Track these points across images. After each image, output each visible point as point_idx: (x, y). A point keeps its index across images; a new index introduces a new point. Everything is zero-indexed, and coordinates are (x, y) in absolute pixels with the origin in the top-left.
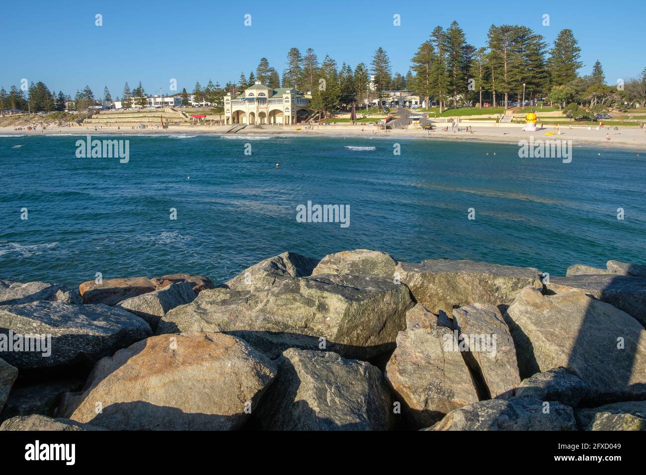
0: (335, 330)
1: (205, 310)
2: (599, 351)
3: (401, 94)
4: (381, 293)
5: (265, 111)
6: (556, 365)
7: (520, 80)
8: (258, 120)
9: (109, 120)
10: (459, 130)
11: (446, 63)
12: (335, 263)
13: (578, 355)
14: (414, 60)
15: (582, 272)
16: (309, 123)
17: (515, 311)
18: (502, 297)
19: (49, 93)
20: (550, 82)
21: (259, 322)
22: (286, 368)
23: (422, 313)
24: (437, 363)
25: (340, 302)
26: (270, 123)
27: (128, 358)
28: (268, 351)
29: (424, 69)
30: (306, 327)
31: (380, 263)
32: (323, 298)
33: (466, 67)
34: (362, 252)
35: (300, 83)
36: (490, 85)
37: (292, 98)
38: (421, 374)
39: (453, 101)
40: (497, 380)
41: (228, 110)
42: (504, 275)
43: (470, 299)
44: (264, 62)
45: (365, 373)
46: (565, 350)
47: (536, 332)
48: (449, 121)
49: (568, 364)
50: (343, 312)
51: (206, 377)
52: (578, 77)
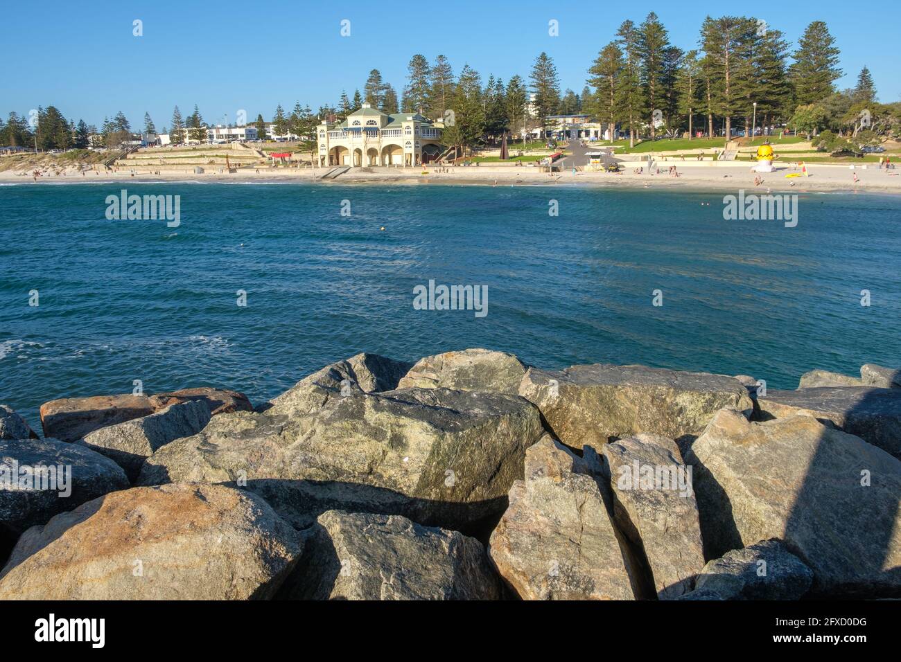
0: (416, 478)
1: (215, 446)
2: (837, 513)
3: (574, 120)
4: (492, 418)
5: (376, 146)
6: (767, 535)
7: (748, 97)
8: (366, 161)
9: (151, 162)
10: (658, 172)
11: (640, 73)
12: (433, 371)
13: (802, 520)
14: (593, 71)
15: (823, 382)
16: (440, 164)
17: (703, 447)
18: (688, 424)
19: (64, 123)
20: (794, 99)
21: (294, 465)
22: (321, 542)
23: (549, 451)
24: (570, 532)
25: (424, 434)
26: (384, 165)
27: (65, 529)
28: (306, 512)
29: (607, 83)
30: (371, 472)
31: (502, 370)
32: (400, 426)
33: (669, 80)
34: (477, 353)
35: (428, 105)
36: (704, 105)
37: (416, 127)
38: (542, 552)
39: (649, 129)
40: (666, 561)
41: (323, 145)
42: (692, 389)
43: (635, 427)
44: (376, 75)
45: (451, 550)
46: (782, 511)
47: (735, 481)
48: (645, 159)
49: (786, 535)
50: (429, 448)
51: (178, 563)
52: (835, 92)
